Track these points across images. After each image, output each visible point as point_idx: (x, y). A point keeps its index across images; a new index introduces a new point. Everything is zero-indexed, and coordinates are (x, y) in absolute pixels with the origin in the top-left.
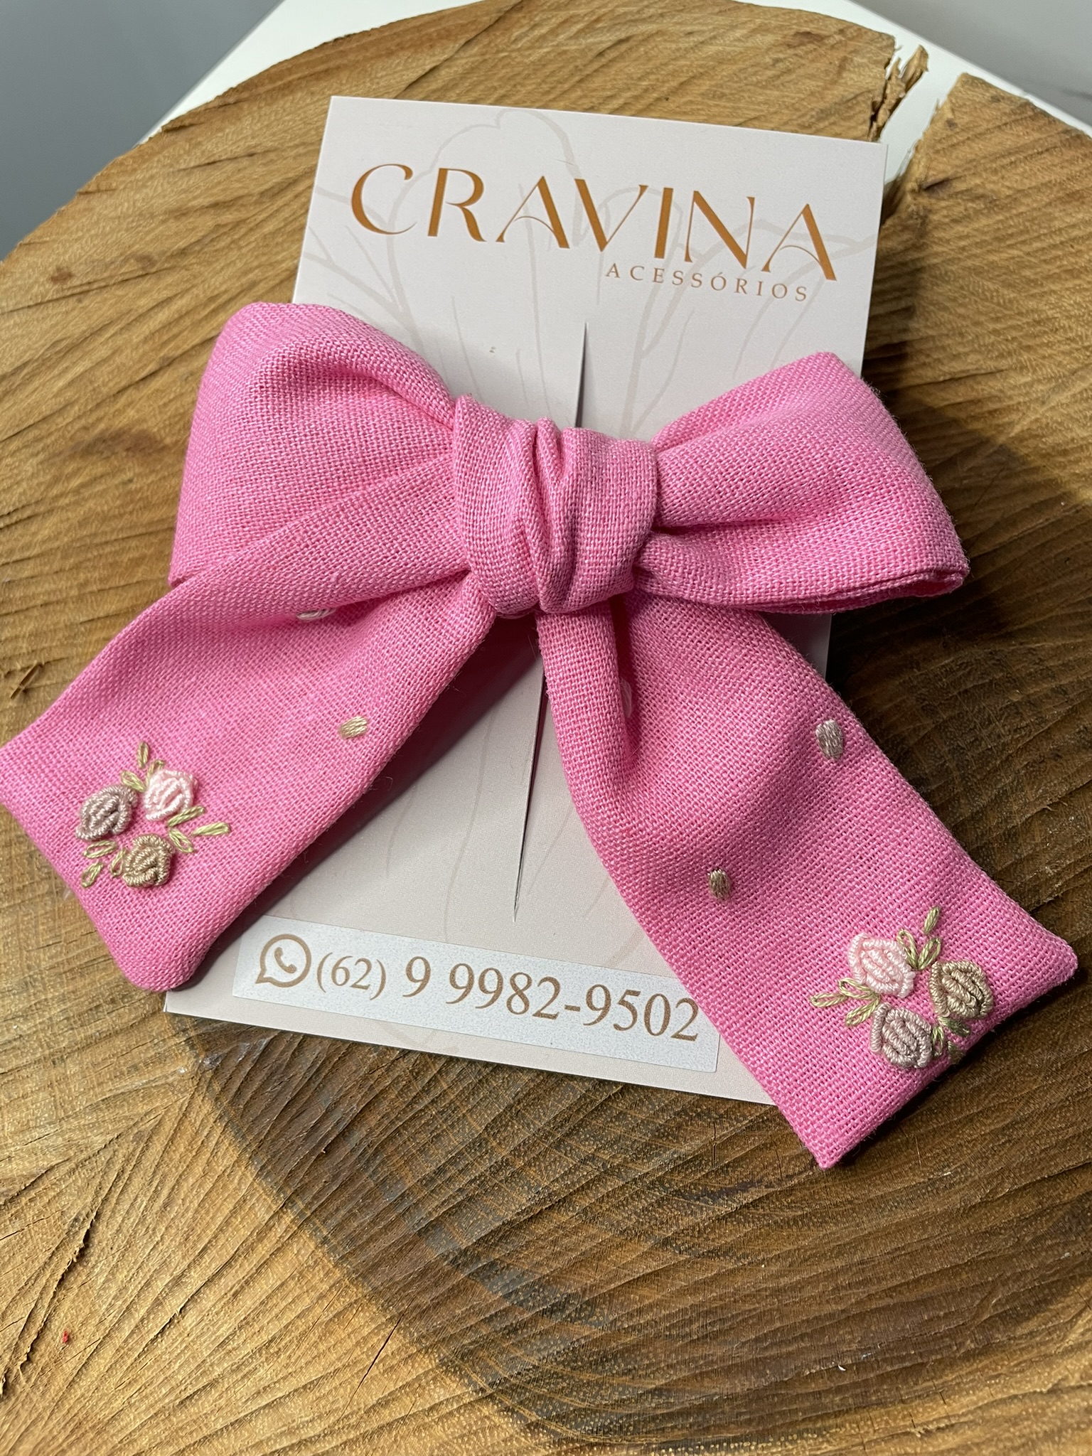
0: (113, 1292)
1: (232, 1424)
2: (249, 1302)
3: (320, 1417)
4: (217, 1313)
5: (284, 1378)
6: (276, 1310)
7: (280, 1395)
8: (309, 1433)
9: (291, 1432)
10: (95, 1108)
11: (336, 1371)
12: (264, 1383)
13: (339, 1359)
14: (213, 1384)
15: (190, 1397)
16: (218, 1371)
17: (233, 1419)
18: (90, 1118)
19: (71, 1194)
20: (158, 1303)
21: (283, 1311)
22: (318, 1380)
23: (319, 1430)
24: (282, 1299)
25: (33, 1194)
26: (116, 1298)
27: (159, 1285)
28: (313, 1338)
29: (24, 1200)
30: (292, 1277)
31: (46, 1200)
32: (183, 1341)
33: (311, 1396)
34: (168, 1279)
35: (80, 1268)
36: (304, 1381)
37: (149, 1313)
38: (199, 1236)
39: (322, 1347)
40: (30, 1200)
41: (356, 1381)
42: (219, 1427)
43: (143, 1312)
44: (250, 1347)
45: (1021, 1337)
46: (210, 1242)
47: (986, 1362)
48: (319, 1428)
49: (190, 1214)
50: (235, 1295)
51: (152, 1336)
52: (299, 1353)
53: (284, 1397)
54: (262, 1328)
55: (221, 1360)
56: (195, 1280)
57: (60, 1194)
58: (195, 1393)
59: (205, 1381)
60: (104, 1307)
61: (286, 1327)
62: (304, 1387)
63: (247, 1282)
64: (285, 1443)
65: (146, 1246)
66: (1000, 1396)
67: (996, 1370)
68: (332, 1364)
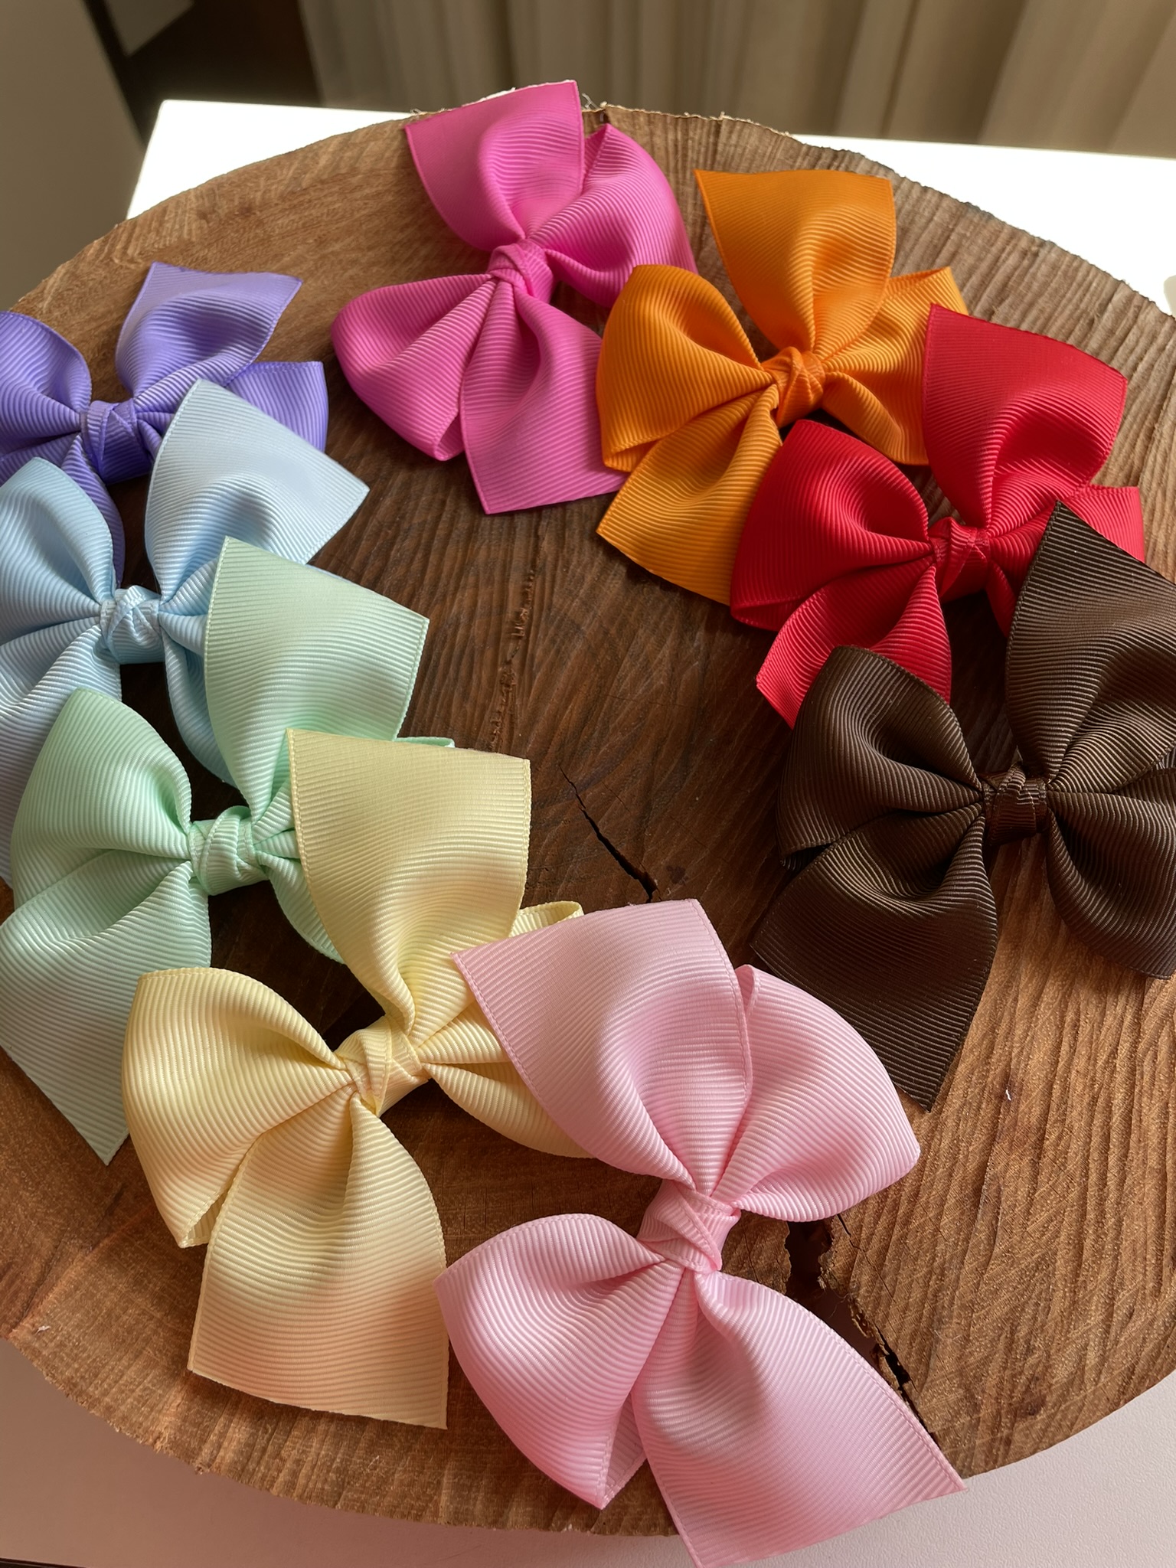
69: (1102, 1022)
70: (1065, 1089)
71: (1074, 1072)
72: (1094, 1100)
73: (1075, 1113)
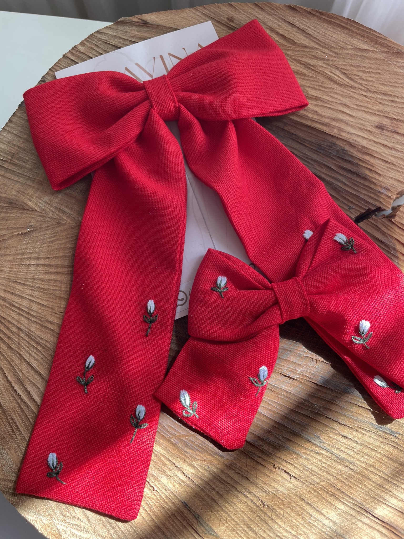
0: (24, 247)
1: (20, 296)
2: (47, 277)
3: (37, 312)
4: (39, 272)
5: (38, 298)
6: (50, 284)
7: (34, 300)
8: (32, 313)
9: (29, 309)
10: (56, 208)
11: (49, 307)
12: (34, 295)
13: (52, 305)
14: (24, 284)
15: (18, 282)
16: (27, 283)
17: (21, 295)
18: (53, 210)
19: (35, 220)
20: (30, 258)
21: (51, 285)
22: (44, 305)
23: (34, 314)
24: (53, 283)
25: (29, 212)
26: (23, 249)
27: (34, 255)
28: (51, 296)
29: (26, 211)
30: (59, 281)
31: (30, 216)
32: (27, 270)
33: (39, 307)
34: (36, 256)
35: (22, 236)
36: (41, 302)
37: (26, 258)
38: (50, 254)
39: (51, 300)
40: (27, 213)
41: (51, 313)
42: (17, 293)
43: (25, 257)
44: (38, 285)
45: (184, 450)
46: (51, 257)
47: (172, 447)
48: (35, 314)
49: (53, 248)
50: (46, 273)
51: (23, 263)
52: (46, 296)
53: (34, 301)
54: (44, 284)
55: (30, 282)
56: (42, 262)
57: (33, 218)
58: (19, 282)
59: (24, 282)
60: (20, 248)
61: (49, 289)
62: (40, 304)
63: (50, 273)
64: (25, 310)
65: (39, 245)
66: (167, 456)
67: (172, 450)
68: (49, 305)
69: (356, 98)
70: (379, 111)
71: (373, 108)
72: (380, 103)
73: (385, 109)
